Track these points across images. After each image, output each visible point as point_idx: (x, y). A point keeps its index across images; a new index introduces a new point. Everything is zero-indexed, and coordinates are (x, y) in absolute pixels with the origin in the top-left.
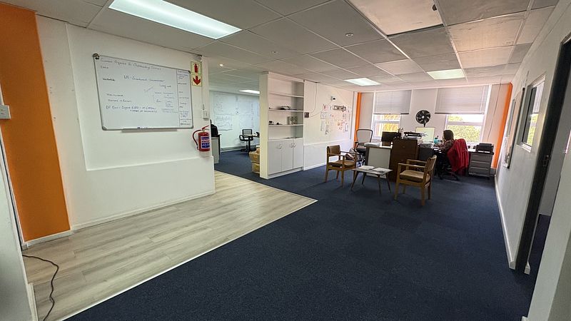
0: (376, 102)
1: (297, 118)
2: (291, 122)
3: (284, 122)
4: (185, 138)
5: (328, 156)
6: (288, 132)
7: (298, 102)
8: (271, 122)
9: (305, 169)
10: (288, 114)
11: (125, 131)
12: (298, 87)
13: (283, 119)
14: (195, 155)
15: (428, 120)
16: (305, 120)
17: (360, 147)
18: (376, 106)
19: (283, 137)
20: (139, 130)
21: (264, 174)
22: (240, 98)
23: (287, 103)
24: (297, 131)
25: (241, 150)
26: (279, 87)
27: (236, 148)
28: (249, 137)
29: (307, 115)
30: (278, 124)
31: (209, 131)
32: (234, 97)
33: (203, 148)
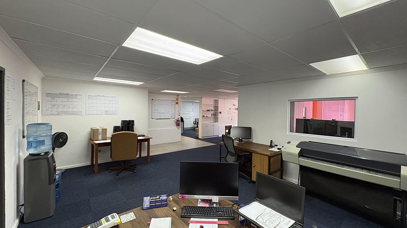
1: (216, 114)
2: (213, 116)
4: (173, 121)
5: (226, 129)
6: (212, 120)
7: (216, 108)
8: (203, 116)
9: (219, 136)
10: (212, 112)
11: (157, 119)
12: (216, 102)
13: (209, 115)
14: (175, 127)
16: (219, 115)
19: (209, 122)
20: (160, 119)
21: (200, 137)
22: (194, 104)
23: (211, 108)
24: (216, 120)
26: (208, 102)
29: (220, 113)
30: (207, 117)
31: (180, 119)
32: (192, 104)
33: (178, 125)
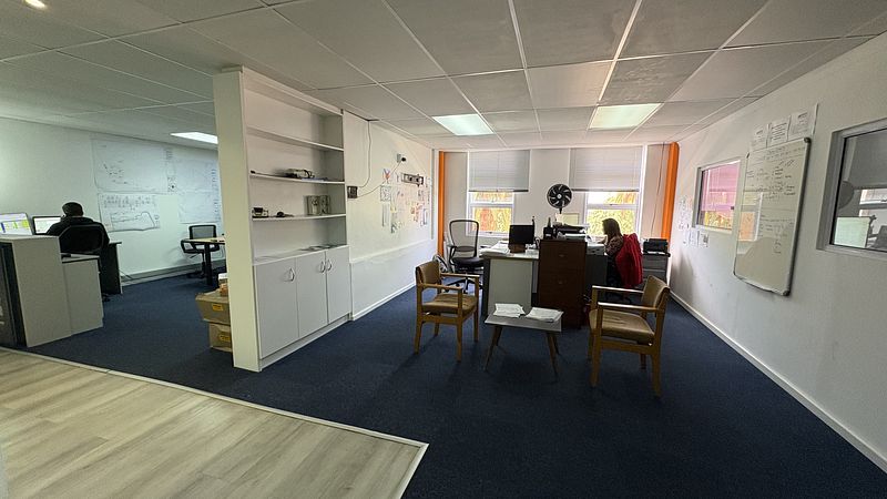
0: (471, 170)
1: (329, 199)
2: (314, 210)
3: (297, 209)
6: (309, 235)
7: (330, 160)
8: (258, 210)
9: (356, 316)
10: (305, 189)
12: (327, 124)
13: (293, 200)
15: (567, 202)
16: (350, 203)
17: (458, 255)
18: (471, 176)
19: (294, 248)
22: (176, 154)
23: (303, 162)
25: (189, 276)
27: (172, 270)
28: (207, 244)
29: (353, 193)
30: (280, 215)
